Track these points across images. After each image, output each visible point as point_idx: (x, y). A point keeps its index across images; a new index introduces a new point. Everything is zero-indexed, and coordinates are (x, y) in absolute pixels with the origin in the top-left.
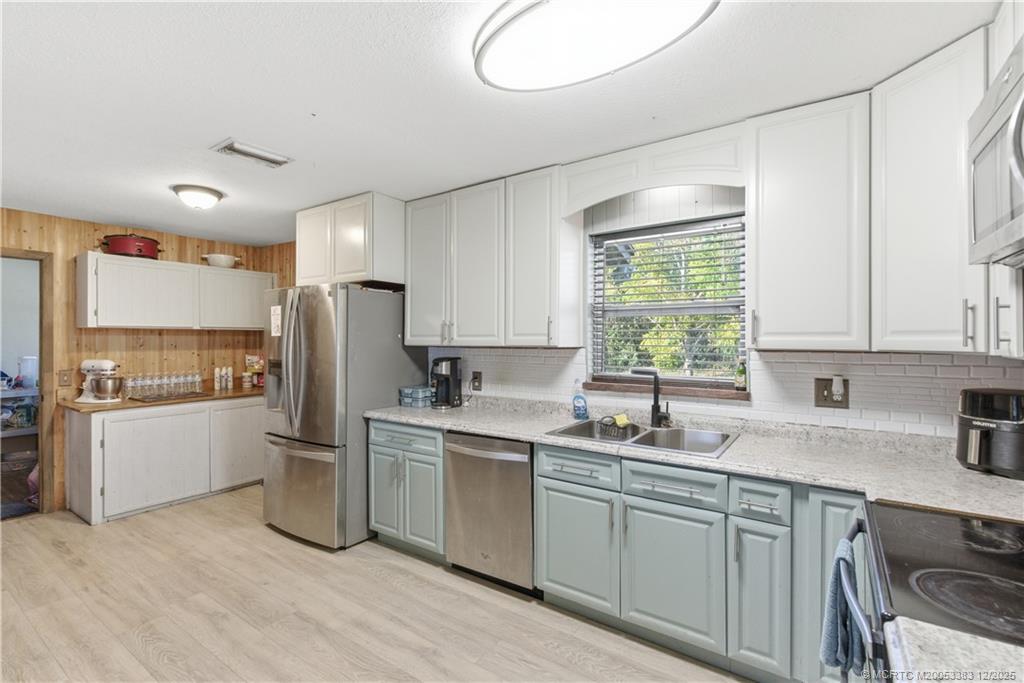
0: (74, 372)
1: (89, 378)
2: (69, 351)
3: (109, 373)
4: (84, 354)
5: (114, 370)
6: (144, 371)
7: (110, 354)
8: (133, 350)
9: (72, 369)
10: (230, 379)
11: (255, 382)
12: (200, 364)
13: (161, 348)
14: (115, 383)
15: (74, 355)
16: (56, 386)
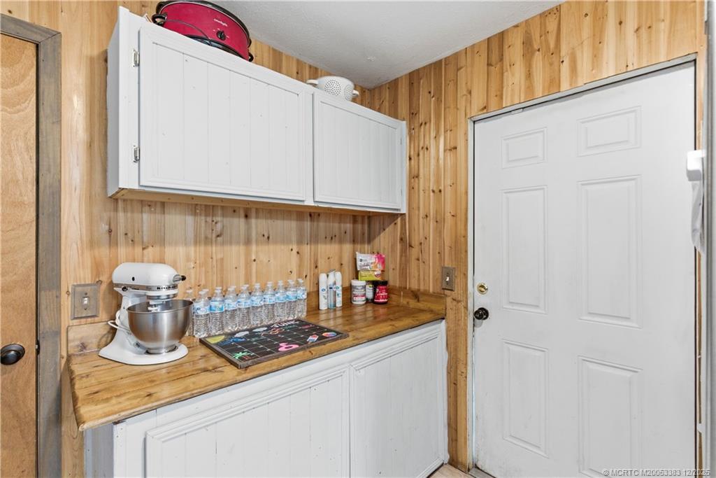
0: (104, 287)
1: (129, 301)
2: (92, 243)
3: (164, 293)
4: (122, 251)
5: (175, 287)
6: (223, 282)
7: (169, 252)
8: (206, 244)
9: (100, 282)
10: (339, 292)
11: (370, 295)
12: (300, 266)
13: (248, 242)
14: (175, 316)
15: (104, 252)
16: (66, 319)
